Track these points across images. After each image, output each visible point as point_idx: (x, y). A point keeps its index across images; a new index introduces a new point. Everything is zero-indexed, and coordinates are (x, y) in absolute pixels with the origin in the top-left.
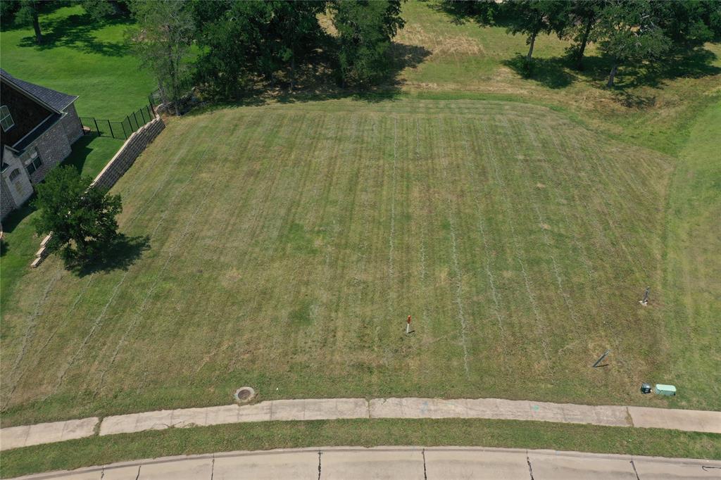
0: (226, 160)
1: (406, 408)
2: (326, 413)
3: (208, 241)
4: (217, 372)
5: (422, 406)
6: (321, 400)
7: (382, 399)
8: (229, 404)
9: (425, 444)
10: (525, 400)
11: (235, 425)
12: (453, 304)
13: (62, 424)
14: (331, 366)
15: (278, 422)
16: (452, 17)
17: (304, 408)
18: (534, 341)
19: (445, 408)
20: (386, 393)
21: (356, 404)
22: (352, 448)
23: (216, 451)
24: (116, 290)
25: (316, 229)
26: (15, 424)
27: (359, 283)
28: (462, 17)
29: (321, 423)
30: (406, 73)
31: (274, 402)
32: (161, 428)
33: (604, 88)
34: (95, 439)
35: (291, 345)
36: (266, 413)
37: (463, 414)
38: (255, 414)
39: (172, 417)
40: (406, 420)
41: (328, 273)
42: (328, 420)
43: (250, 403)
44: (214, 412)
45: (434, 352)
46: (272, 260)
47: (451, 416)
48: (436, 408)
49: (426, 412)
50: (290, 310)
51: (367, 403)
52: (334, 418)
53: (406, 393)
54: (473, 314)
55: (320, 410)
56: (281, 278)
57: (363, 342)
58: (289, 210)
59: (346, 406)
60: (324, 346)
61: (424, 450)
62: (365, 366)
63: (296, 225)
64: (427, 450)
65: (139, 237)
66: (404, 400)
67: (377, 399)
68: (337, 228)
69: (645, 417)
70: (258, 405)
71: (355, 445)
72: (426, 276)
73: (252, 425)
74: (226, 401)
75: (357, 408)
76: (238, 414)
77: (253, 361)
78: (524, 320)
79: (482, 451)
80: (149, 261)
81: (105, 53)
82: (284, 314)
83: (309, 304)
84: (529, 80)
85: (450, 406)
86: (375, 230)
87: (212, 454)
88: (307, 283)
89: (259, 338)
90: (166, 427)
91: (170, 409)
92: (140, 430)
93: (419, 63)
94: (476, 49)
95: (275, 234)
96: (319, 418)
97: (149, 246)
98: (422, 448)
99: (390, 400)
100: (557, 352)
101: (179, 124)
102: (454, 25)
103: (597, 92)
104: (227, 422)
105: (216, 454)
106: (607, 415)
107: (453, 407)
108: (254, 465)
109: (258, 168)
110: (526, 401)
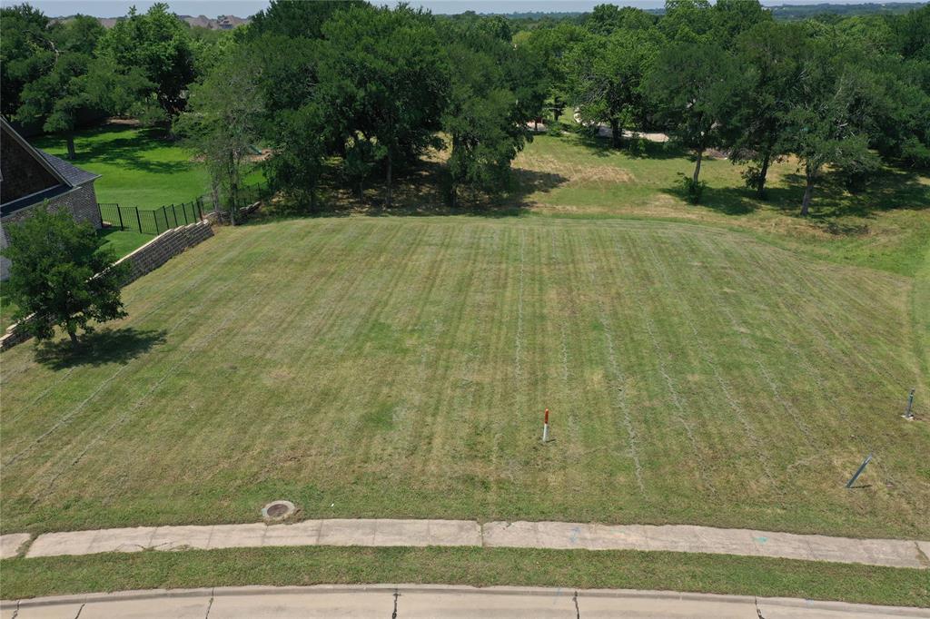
0: (291, 261)
1: (545, 536)
2: (410, 537)
3: (250, 338)
4: (239, 482)
5: (570, 534)
6: (404, 521)
7: (505, 523)
8: (251, 522)
9: (577, 585)
10: (743, 528)
12: (614, 409)
14: (422, 478)
15: (328, 548)
16: (593, 150)
17: (374, 530)
18: (746, 455)
19: (611, 537)
20: (511, 514)
21: (461, 528)
22: (451, 587)
23: (219, 585)
24: (103, 385)
25: (410, 328)
27: (469, 385)
28: (607, 149)
29: (402, 550)
30: (535, 196)
31: (325, 521)
32: (132, 550)
33: (797, 216)
34: (16, 562)
35: (361, 451)
36: (312, 536)
37: (640, 546)
38: (291, 536)
39: (153, 536)
40: (545, 551)
41: (423, 373)
42: (413, 547)
43: (285, 521)
44: (223, 532)
45: (588, 464)
46: (343, 358)
47: (621, 548)
48: (593, 536)
49: (578, 541)
50: (362, 412)
51: (479, 528)
52: (424, 544)
53: (545, 516)
54: (646, 421)
55: (400, 534)
56: (353, 379)
57: (474, 450)
58: (373, 309)
59: (444, 530)
60: (412, 454)
61: (576, 594)
62: (476, 479)
63: (380, 324)
64: (582, 595)
65: (151, 332)
66: (540, 525)
67: (496, 523)
68: (439, 328)
70: (299, 524)
71: (457, 583)
72: (571, 378)
73: (285, 551)
74: (248, 517)
75: (463, 533)
76: (264, 536)
77: (298, 470)
78: (726, 430)
79: (677, 598)
80: (161, 355)
81: (151, 170)
82: (353, 416)
83: (393, 405)
84: (699, 207)
85: (617, 534)
86: (495, 330)
87: (211, 590)
88: (391, 384)
89: (310, 442)
90: (141, 550)
91: (152, 525)
93: (552, 187)
94: (625, 178)
95: (350, 332)
96: (399, 544)
97: (165, 341)
98: (573, 590)
99: (517, 525)
100: (784, 468)
101: (232, 233)
102: (596, 157)
103: (789, 220)
104: (243, 546)
105: (217, 589)
106: (884, 552)
107: (623, 536)
108: (280, 609)
109: (332, 270)
110: (744, 530)
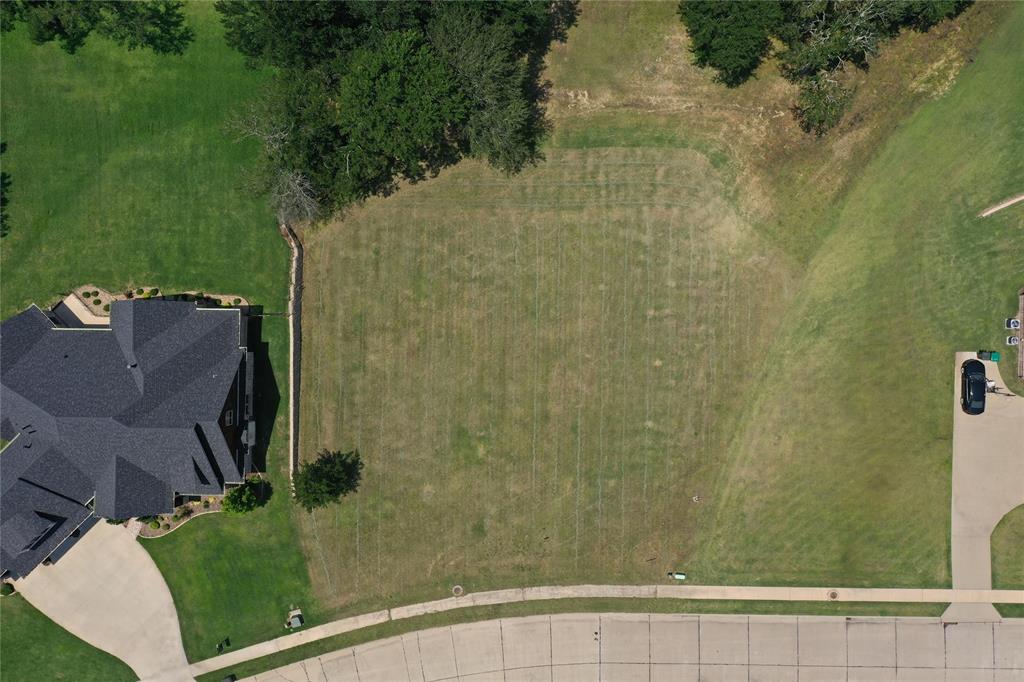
0: (384, 327)
2: (501, 599)
4: (440, 576)
5: (550, 591)
6: (498, 591)
7: (530, 588)
8: (451, 597)
9: (551, 613)
11: (457, 609)
13: (370, 615)
15: (478, 607)
17: (490, 598)
19: (563, 592)
20: (533, 583)
21: (516, 593)
22: (515, 618)
23: (451, 624)
26: (348, 617)
29: (499, 605)
31: (474, 594)
32: (420, 613)
34: (389, 622)
36: (471, 601)
37: (571, 595)
38: (465, 602)
39: (425, 607)
40: (542, 600)
41: (492, 485)
42: (503, 604)
43: (461, 595)
45: (559, 553)
46: (452, 472)
47: (565, 597)
48: (557, 591)
49: (552, 595)
50: (472, 523)
51: (522, 591)
52: (506, 602)
53: (541, 583)
54: (585, 522)
55: (498, 598)
59: (511, 594)
62: (520, 566)
64: (552, 616)
66: (541, 588)
67: (527, 588)
68: (494, 432)
69: (665, 591)
70: (466, 596)
73: (465, 609)
74: (449, 595)
75: (517, 595)
76: (457, 603)
77: (457, 567)
80: (368, 479)
82: (468, 527)
83: (483, 518)
87: (449, 626)
90: (423, 613)
91: (421, 603)
92: (411, 615)
96: (498, 602)
97: (362, 464)
98: (550, 615)
105: (451, 626)
106: (644, 591)
108: (470, 629)
110: (606, 585)
